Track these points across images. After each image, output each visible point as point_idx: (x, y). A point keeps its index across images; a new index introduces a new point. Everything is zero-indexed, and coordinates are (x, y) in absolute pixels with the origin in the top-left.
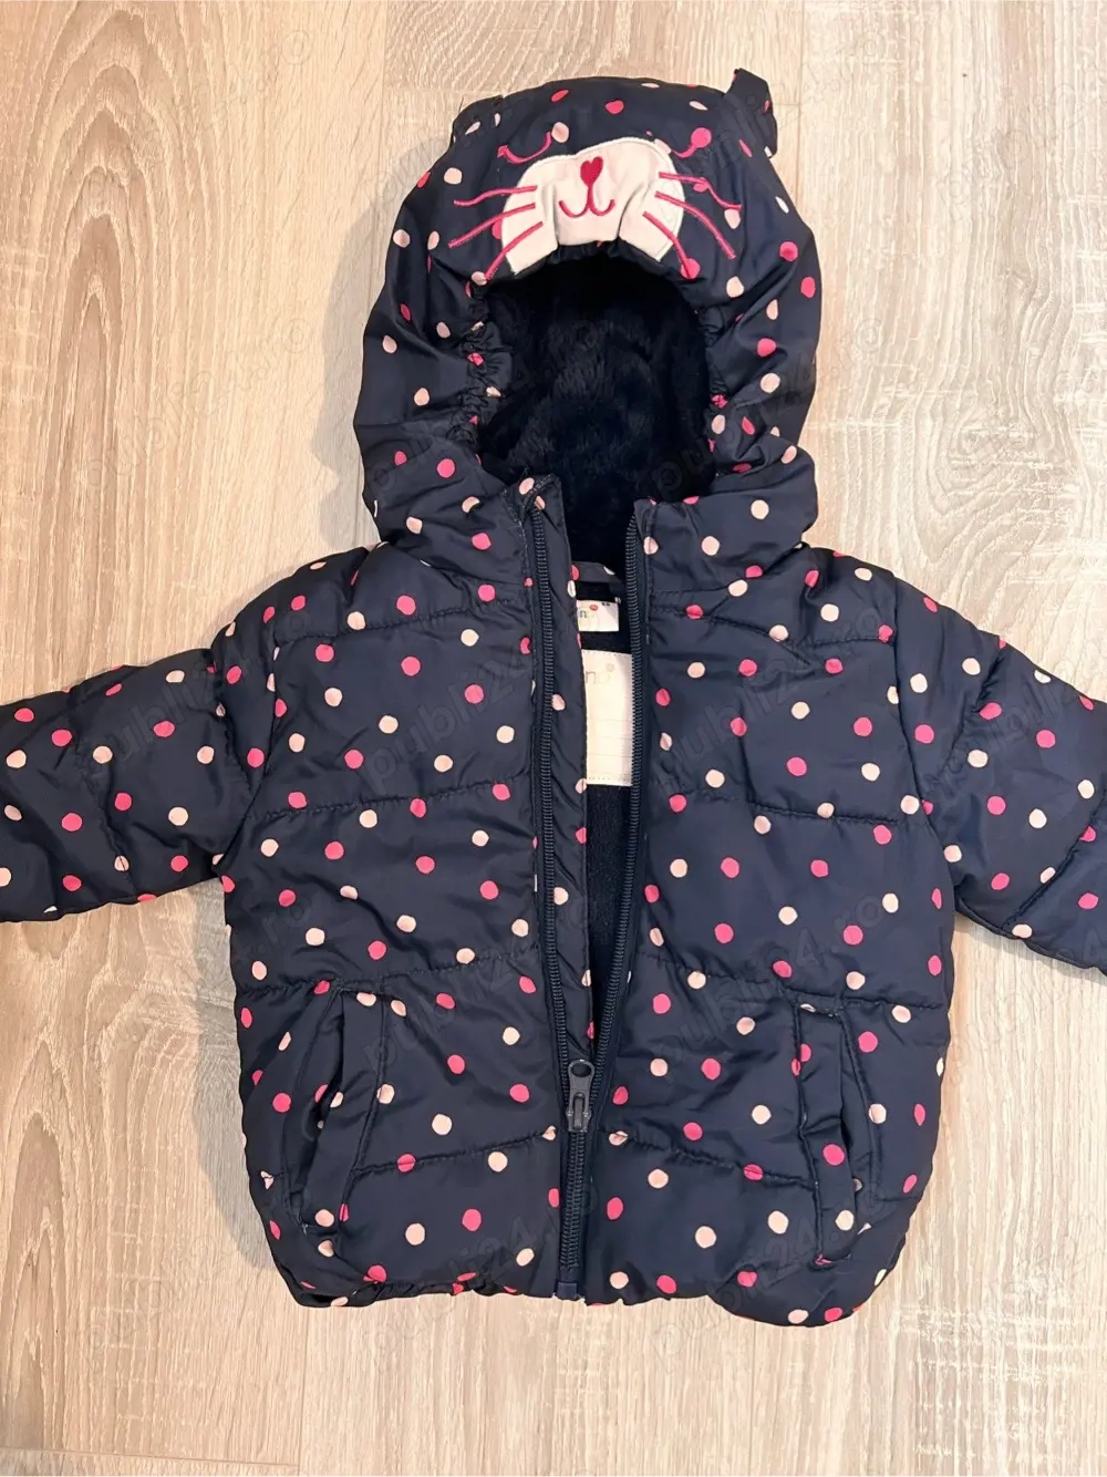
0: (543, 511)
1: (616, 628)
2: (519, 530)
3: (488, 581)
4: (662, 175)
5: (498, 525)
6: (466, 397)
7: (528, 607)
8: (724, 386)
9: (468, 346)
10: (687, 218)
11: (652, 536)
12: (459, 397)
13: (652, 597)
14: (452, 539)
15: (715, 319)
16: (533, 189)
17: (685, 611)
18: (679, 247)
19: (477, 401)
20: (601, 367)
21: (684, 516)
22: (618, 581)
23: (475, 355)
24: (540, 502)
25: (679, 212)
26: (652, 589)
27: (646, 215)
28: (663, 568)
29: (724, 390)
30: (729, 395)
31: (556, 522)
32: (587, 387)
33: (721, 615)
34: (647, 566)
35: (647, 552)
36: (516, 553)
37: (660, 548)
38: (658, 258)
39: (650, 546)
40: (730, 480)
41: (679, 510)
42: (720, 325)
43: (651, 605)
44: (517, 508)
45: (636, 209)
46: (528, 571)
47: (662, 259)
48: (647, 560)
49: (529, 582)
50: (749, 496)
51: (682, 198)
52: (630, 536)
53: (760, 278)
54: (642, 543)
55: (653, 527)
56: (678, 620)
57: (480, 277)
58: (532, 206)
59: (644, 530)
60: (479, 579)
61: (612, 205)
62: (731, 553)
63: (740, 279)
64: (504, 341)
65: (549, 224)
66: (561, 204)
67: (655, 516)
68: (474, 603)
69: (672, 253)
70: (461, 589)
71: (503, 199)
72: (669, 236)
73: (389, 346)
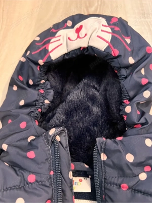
0: (60, 142)
1: (90, 191)
2: (48, 150)
3: (33, 173)
4: (103, 25)
5: (39, 148)
6: (37, 103)
7: (51, 184)
8: (129, 96)
9: (39, 88)
10: (113, 37)
11: (104, 153)
12: (35, 103)
13: (105, 179)
14: (18, 154)
15: (124, 72)
16: (60, 36)
17: (120, 186)
18: (111, 45)
19: (41, 104)
20: (82, 92)
21: (118, 144)
22: (90, 170)
23: (42, 90)
24: (58, 138)
25: (110, 36)
26: (105, 175)
27: (98, 36)
28: (109, 166)
29: (128, 98)
30: (130, 99)
31: (65, 146)
32: (78, 98)
33: (137, 189)
34: (103, 165)
35: (102, 159)
36: (47, 159)
37: (108, 158)
38: (103, 50)
39: (104, 157)
40: (134, 131)
41: (116, 142)
42: (126, 75)
43: (105, 182)
44: (48, 140)
45: (95, 35)
46: (52, 168)
47: (105, 50)
48: (102, 162)
49: (52, 173)
50: (144, 137)
51: (111, 32)
52: (95, 153)
53: (139, 58)
54: (100, 156)
55: (104, 149)
56: (117, 190)
57: (41, 62)
58: (60, 40)
59: (101, 150)
60: (30, 172)
61: (86, 35)
62: (139, 161)
63: (133, 58)
64: (51, 86)
65: (64, 44)
66: (69, 38)
67: (105, 145)
68: (26, 183)
69: (108, 47)
70: (21, 176)
71: (50, 40)
72: (107, 42)
73: (15, 88)
